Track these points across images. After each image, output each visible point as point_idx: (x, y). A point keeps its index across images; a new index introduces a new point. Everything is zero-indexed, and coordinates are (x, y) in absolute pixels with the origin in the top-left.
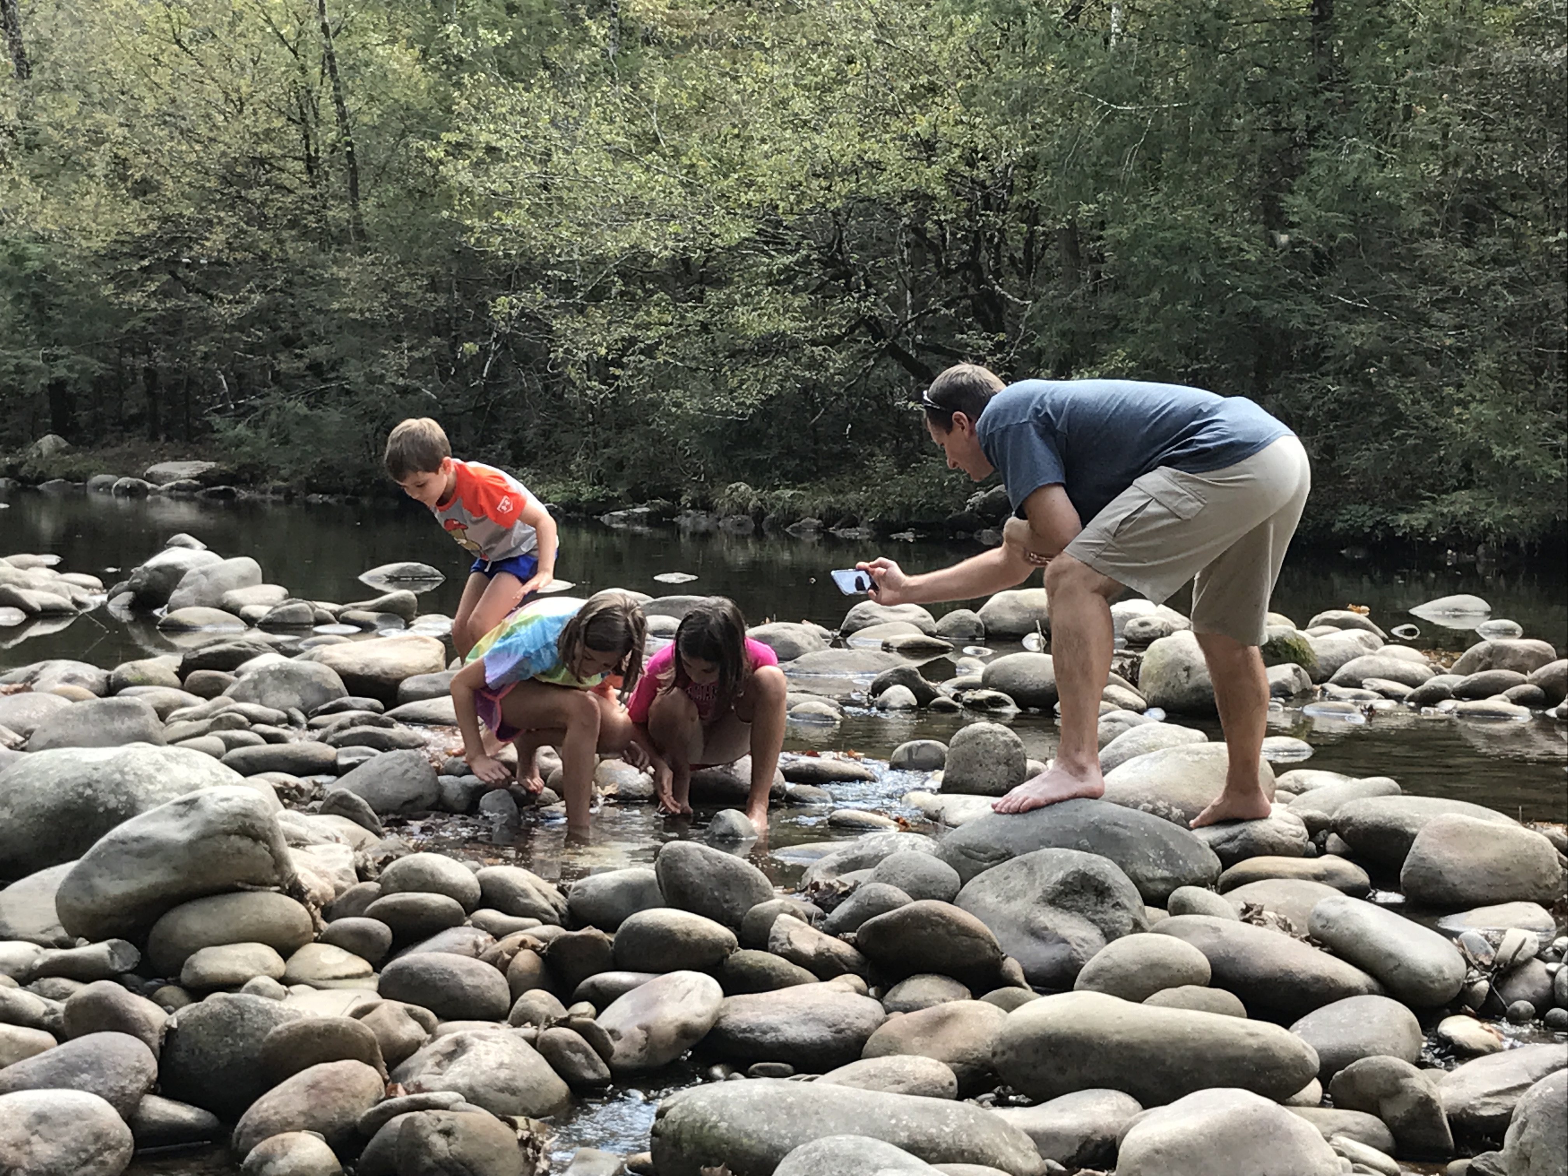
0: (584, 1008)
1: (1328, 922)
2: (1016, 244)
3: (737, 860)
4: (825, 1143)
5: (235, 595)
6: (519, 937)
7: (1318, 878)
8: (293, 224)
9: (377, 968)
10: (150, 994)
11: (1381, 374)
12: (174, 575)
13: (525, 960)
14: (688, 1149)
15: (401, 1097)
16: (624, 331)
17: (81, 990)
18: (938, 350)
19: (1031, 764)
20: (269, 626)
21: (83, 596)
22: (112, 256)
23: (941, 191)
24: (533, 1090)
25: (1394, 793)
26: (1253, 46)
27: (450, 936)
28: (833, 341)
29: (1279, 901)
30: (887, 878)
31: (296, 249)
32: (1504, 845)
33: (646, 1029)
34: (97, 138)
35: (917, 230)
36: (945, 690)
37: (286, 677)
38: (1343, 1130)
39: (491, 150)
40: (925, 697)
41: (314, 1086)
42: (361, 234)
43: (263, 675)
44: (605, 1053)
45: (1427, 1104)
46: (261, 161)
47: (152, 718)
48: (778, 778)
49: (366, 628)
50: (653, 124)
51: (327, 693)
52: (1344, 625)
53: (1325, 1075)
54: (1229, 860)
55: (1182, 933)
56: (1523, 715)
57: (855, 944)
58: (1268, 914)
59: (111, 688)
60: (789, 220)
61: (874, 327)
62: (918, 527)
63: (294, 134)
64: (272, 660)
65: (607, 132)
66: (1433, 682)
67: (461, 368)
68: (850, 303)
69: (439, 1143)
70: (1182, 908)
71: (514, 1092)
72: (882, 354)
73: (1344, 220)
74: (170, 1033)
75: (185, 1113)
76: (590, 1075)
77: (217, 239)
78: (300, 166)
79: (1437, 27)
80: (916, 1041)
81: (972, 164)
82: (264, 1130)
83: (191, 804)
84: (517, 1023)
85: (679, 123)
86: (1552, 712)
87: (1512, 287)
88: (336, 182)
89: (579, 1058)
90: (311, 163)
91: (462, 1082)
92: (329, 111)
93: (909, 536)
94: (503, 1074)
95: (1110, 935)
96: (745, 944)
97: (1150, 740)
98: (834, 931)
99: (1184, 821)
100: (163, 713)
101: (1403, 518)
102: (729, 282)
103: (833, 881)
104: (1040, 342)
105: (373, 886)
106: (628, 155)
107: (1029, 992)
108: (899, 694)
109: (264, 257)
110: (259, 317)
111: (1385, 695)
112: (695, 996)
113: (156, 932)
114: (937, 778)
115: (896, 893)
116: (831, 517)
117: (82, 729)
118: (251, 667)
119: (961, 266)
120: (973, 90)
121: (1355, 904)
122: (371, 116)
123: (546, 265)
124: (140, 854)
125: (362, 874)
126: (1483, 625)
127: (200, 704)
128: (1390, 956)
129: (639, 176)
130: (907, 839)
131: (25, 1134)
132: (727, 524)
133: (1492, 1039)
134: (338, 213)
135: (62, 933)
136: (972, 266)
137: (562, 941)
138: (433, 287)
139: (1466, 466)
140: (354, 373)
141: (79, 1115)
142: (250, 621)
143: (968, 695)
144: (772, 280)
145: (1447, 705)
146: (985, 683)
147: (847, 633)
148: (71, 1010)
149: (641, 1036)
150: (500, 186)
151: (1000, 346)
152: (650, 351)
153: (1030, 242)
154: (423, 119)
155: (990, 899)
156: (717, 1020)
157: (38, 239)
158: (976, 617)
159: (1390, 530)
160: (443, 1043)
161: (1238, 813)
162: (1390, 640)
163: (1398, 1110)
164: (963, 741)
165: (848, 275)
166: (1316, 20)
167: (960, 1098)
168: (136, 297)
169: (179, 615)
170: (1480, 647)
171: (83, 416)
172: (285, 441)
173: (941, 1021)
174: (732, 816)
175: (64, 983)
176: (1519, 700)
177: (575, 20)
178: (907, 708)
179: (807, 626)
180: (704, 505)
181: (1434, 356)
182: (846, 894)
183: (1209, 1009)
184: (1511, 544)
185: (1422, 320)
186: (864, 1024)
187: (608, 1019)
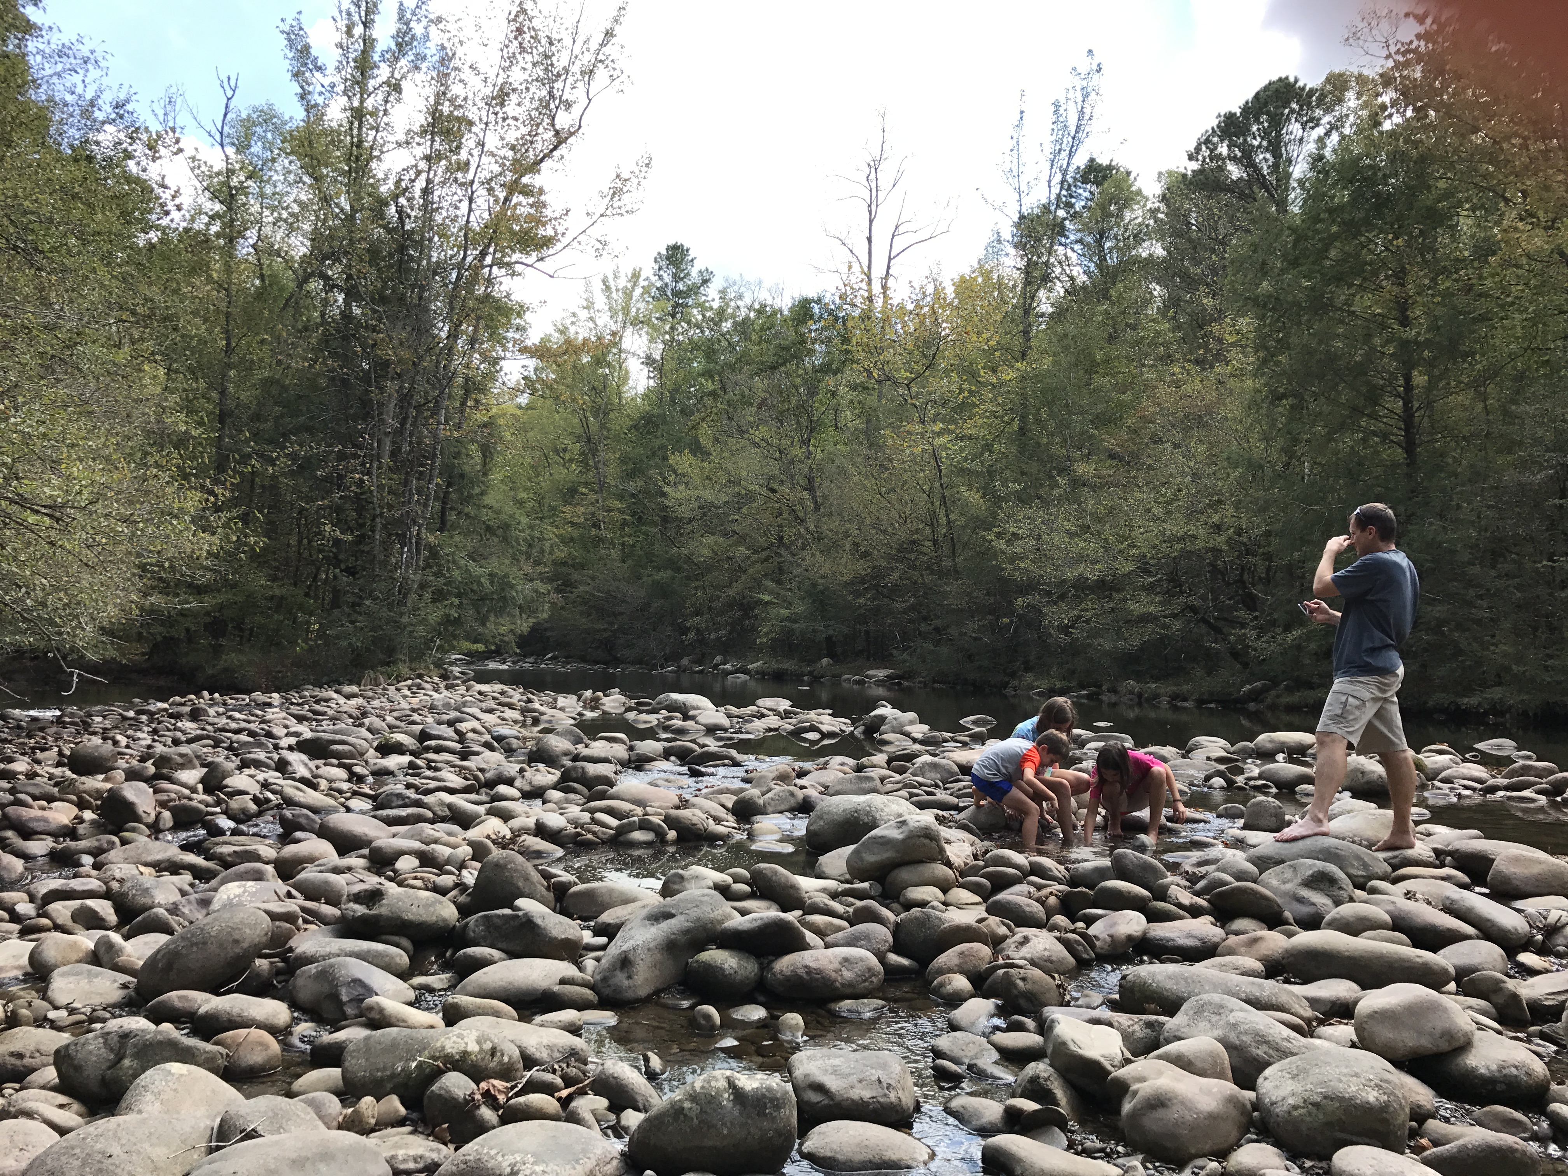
0: (1081, 924)
1: (1453, 902)
2: (1261, 571)
3: (1147, 858)
4: (1205, 997)
5: (908, 728)
6: (1049, 890)
7: (1443, 879)
8: (927, 568)
9: (985, 900)
10: (887, 907)
11: (1450, 630)
12: (882, 719)
13: (1052, 900)
14: (1137, 995)
15: (1001, 961)
16: (1076, 613)
17: (859, 903)
18: (1225, 619)
19: (1287, 817)
20: (922, 742)
21: (844, 728)
22: (852, 583)
23: (1225, 547)
24: (1061, 961)
25: (1479, 838)
26: (1377, 478)
27: (1017, 888)
28: (1175, 616)
29: (1425, 889)
30: (1223, 870)
31: (928, 579)
32: (1543, 866)
33: (1111, 936)
34: (847, 535)
35: (1213, 565)
36: (1240, 780)
37: (934, 766)
38: (1470, 1007)
39: (1014, 534)
40: (1230, 783)
41: (962, 953)
42: (957, 572)
43: (924, 765)
44: (1093, 946)
45: (1515, 997)
46: (914, 542)
47: (878, 782)
48: (1163, 820)
49: (965, 744)
50: (1088, 520)
51: (953, 774)
52: (1441, 752)
53: (1458, 980)
54: (1395, 868)
55: (1376, 904)
56: (1543, 800)
57: (1208, 901)
58: (1418, 896)
59: (859, 769)
60: (1152, 562)
61: (1193, 609)
62: (1217, 702)
63: (928, 530)
64: (927, 758)
65: (1068, 526)
66: (1491, 782)
67: (1001, 629)
68: (1182, 599)
69: (1020, 983)
70: (1373, 891)
71: (1052, 962)
72: (1198, 621)
73: (1429, 557)
74: (897, 925)
75: (905, 962)
76: (1085, 956)
77: (896, 575)
78: (930, 544)
79: (1472, 466)
80: (1243, 949)
81: (1240, 535)
82: (941, 972)
83: (904, 823)
84: (1051, 930)
85: (1100, 520)
86: (1559, 799)
87: (1519, 588)
88: (946, 550)
89: (1080, 948)
90: (935, 542)
91: (1028, 956)
92: (943, 520)
93: (1213, 706)
94: (1047, 953)
95: (1337, 903)
96: (1156, 899)
97: (1349, 808)
98: (1197, 894)
99: (1369, 847)
100: (882, 780)
101: (1466, 700)
102: (1123, 590)
103: (1196, 870)
104: (1275, 616)
105: (981, 863)
106: (1076, 535)
107: (1297, 928)
108: (1218, 782)
109: (915, 582)
110: (913, 608)
111: (1466, 788)
112: (1134, 922)
113: (889, 879)
114: (1241, 822)
115: (1229, 878)
116: (1175, 697)
117: (849, 786)
118: (919, 761)
119: (1235, 582)
120: (1240, 501)
121: (1466, 893)
122: (962, 522)
123: (1039, 583)
124: (883, 844)
125: (975, 857)
126: (1515, 754)
127: (897, 777)
128: (1489, 920)
129: (1082, 544)
130: (1230, 852)
131: (839, 966)
132: (1125, 699)
133: (1547, 965)
134: (947, 563)
135: (848, 876)
136: (1241, 581)
137: (1069, 893)
138: (988, 594)
139: (1498, 676)
140: (953, 631)
141: (862, 960)
142: (915, 740)
143: (1252, 783)
144: (1143, 588)
145: (1501, 793)
146: (1260, 777)
147: (1189, 752)
148: (855, 911)
149: (1109, 939)
150: (1018, 550)
151: (1256, 618)
152: (1088, 622)
153: (1269, 569)
154: (984, 522)
155: (1274, 882)
156: (1145, 933)
157: (823, 577)
158: (1252, 745)
159: (1458, 707)
160: (1018, 937)
161: (1398, 843)
162: (1465, 760)
163: (1500, 1000)
164: (1254, 805)
165: (1180, 586)
166: (1408, 465)
167: (1267, 977)
168: (862, 601)
169: (885, 736)
170: (1516, 765)
171: (839, 650)
172: (924, 661)
173: (1256, 940)
174: (1143, 837)
175: (851, 899)
176: (1539, 792)
177: (1051, 477)
178: (1222, 788)
179: (1169, 748)
180: (1113, 690)
181: (1479, 622)
182: (1203, 877)
183: (1392, 942)
184: (1525, 713)
185: (1470, 604)
186: (1216, 939)
187: (1093, 930)
